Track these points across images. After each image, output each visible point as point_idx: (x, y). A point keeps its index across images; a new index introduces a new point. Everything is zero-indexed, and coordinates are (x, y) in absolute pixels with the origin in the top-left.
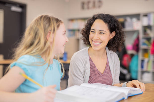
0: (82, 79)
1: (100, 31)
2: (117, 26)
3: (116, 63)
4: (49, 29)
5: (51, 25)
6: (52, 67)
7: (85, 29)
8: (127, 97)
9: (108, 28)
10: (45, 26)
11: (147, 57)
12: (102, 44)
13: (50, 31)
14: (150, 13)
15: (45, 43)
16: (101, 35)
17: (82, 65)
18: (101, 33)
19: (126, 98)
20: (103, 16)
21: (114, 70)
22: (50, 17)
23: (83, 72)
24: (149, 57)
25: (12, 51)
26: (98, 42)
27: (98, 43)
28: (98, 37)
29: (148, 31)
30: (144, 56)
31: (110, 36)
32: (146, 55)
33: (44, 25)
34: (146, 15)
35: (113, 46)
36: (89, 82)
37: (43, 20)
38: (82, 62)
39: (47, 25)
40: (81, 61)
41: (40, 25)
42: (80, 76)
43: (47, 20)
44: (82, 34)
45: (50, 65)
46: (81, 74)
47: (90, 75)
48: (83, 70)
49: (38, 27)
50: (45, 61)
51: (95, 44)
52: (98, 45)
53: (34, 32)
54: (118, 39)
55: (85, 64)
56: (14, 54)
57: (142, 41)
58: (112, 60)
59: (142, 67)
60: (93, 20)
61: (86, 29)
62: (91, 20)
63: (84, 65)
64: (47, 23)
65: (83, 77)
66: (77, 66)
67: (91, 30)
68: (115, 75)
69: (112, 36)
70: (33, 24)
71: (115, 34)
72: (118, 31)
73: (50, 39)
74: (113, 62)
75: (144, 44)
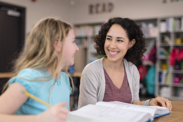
0: (95, 95)
1: (118, 38)
2: (137, 32)
3: (135, 76)
4: (57, 36)
5: (59, 31)
6: (60, 81)
7: (99, 36)
8: (154, 118)
9: (128, 35)
10: (52, 33)
11: (165, 69)
12: (120, 53)
13: (58, 39)
14: (168, 18)
15: (51, 53)
16: (119, 43)
17: (95, 79)
18: (119, 41)
19: (152, 119)
20: (121, 20)
21: (133, 85)
22: (57, 21)
23: (96, 88)
24: (168, 69)
25: (11, 63)
26: (115, 51)
27: (115, 53)
28: (115, 46)
29: (167, 39)
30: (161, 68)
31: (129, 44)
32: (164, 67)
33: (50, 31)
34: (164, 20)
35: (133, 57)
36: (104, 100)
37: (49, 25)
38: (96, 76)
39: (54, 31)
40: (94, 75)
41: (45, 31)
42: (93, 92)
43: (54, 25)
44: (96, 42)
45: (57, 80)
46: (95, 91)
47: (105, 91)
48: (97, 85)
49: (42, 33)
50: (51, 75)
51: (112, 53)
52: (115, 55)
53: (38, 39)
54: (138, 48)
55: (99, 78)
56: (13, 66)
57: (159, 50)
58: (131, 73)
59: (160, 80)
60: (109, 25)
61: (101, 36)
62: (107, 25)
63: (98, 80)
64: (54, 29)
65: (97, 94)
66: (90, 80)
67: (107, 37)
68: (134, 90)
69: (131, 45)
70: (36, 30)
71: (135, 42)
72: (138, 39)
73: (57, 49)
74: (132, 75)
75: (162, 53)
